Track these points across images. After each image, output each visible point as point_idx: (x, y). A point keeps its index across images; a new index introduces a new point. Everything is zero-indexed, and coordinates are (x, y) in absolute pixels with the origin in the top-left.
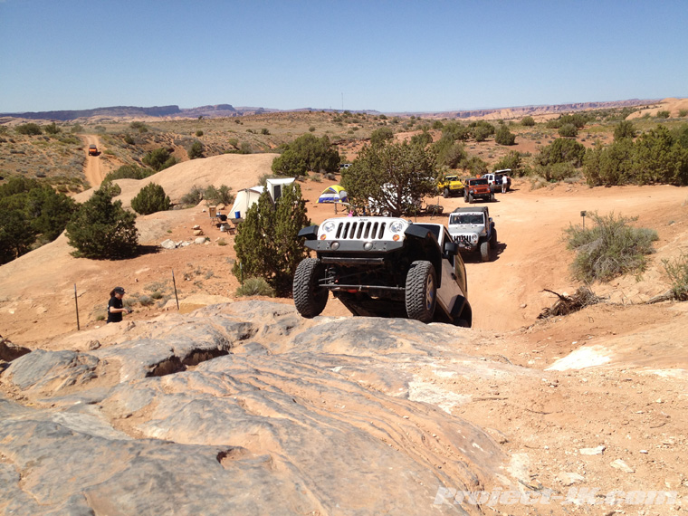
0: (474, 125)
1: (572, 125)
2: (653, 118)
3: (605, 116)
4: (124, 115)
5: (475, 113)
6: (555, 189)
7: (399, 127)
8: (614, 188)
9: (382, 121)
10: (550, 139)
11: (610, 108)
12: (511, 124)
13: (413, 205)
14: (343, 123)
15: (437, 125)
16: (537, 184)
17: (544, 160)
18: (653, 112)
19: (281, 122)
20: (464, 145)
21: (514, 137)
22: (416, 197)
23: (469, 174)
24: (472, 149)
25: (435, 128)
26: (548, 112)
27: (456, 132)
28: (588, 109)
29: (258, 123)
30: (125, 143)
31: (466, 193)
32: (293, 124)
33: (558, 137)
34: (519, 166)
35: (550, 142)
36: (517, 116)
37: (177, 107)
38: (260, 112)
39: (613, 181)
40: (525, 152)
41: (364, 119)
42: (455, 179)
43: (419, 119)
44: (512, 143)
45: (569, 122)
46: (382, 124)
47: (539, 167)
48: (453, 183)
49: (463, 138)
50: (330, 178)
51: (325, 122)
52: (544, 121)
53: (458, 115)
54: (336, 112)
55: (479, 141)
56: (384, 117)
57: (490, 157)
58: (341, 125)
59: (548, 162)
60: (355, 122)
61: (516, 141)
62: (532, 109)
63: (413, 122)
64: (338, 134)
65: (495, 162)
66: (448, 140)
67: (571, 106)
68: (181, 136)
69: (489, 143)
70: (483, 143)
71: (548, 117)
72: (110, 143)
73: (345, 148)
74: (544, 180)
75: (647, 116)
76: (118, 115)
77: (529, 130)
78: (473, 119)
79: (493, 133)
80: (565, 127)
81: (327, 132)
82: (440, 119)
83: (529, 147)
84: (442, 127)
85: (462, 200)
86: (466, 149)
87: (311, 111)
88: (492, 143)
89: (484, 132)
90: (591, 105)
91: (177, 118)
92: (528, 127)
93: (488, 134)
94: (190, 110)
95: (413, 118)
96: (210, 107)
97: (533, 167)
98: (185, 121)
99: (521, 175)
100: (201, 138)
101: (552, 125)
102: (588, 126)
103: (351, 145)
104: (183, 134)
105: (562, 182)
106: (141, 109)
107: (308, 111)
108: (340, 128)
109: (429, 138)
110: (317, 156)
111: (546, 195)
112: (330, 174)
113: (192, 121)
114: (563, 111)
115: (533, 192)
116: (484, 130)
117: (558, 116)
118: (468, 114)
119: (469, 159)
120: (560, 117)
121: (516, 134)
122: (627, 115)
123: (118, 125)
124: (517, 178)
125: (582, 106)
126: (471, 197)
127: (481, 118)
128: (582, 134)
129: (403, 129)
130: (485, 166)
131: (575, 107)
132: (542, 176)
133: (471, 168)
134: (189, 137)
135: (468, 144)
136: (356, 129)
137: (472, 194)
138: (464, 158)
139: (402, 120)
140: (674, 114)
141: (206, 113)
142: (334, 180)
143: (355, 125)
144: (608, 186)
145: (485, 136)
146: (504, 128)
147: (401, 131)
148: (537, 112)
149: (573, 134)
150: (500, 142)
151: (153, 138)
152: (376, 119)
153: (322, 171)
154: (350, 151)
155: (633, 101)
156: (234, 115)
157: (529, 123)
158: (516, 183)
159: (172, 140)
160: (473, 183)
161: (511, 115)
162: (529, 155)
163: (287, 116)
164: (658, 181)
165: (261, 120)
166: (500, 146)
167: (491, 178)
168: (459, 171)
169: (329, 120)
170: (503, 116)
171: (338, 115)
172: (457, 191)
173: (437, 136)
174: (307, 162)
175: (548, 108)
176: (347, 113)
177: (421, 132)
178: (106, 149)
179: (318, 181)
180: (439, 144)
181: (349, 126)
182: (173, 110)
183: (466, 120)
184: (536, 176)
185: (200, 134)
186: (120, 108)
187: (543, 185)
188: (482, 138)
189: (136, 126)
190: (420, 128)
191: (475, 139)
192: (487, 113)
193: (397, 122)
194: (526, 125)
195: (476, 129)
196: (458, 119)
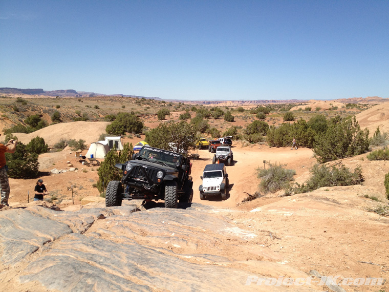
0: (213, 110)
1: (263, 113)
2: (303, 111)
3: (280, 108)
4: (9, 93)
5: (213, 102)
6: (254, 147)
7: (172, 108)
8: (281, 148)
9: (163, 104)
10: (251, 119)
11: (283, 103)
12: (232, 109)
13: (184, 153)
14: (141, 104)
15: (194, 109)
16: (245, 144)
17: (248, 132)
18: (303, 107)
19: (106, 102)
20: (208, 121)
21: (233, 118)
22: (186, 150)
23: (211, 137)
24: (212, 123)
25: (192, 110)
26: (251, 104)
27: (204, 113)
28: (271, 103)
29: (92, 102)
30: (13, 111)
31: (209, 147)
32: (113, 103)
33: (256, 119)
34: (236, 134)
35: (252, 121)
36: (235, 105)
37: (42, 90)
38: (92, 96)
39: (280, 145)
40: (239, 126)
41: (153, 102)
42: (204, 140)
43: (183, 104)
44: (233, 121)
45: (261, 111)
46: (163, 106)
47: (246, 135)
48: (204, 142)
49: (208, 117)
50: (138, 137)
51: (131, 103)
52: (249, 109)
53: (204, 103)
54: (137, 98)
55: (216, 119)
56: (164, 102)
57: (222, 128)
58: (140, 105)
59: (250, 133)
60: (148, 104)
61: (234, 120)
62: (243, 102)
63: (180, 106)
64: (139, 110)
65: (224, 131)
66: (199, 118)
67: (263, 101)
68: (47, 108)
69: (221, 120)
70: (218, 120)
71: (251, 107)
72: (5, 110)
73: (143, 119)
74: (248, 142)
75: (300, 109)
76: (5, 93)
77: (241, 114)
78: (212, 105)
79: (223, 115)
80: (260, 113)
81: (132, 109)
82: (195, 104)
83: (243, 124)
84: (196, 110)
85: (207, 151)
86: (209, 123)
87: (123, 97)
88: (222, 120)
89: (218, 113)
90: (273, 101)
91: (42, 96)
93: (220, 115)
94: (50, 92)
95: (180, 103)
96: (62, 91)
97: (243, 135)
98: (48, 99)
99: (237, 139)
100: (59, 109)
101: (253, 112)
102: (271, 113)
103: (146, 117)
104: (48, 106)
105: (257, 144)
106: (20, 90)
107: (121, 96)
108: (139, 107)
109: (189, 116)
110: (131, 124)
111: (249, 150)
112: (138, 134)
113: (52, 99)
114: (259, 104)
115: (243, 148)
117: (256, 106)
118: (209, 103)
119: (211, 128)
121: (235, 116)
122: (291, 108)
123: (7, 99)
124: (235, 141)
125: (268, 102)
126: (212, 150)
127: (216, 105)
128: (268, 118)
129: (174, 109)
130: (219, 133)
131: (265, 102)
132: (247, 140)
133: (212, 134)
134: (51, 108)
135: (210, 120)
136: (148, 108)
137: (213, 148)
138: (208, 128)
139: (174, 104)
140: (313, 109)
141: (59, 94)
142: (140, 137)
143: (148, 106)
144: (278, 147)
145: (219, 116)
146: (229, 112)
147: (174, 111)
148: (246, 104)
149: (263, 118)
150: (226, 120)
151: (30, 108)
153: (133, 132)
154: (146, 121)
155: (294, 101)
156: (77, 96)
158: (235, 143)
159: (42, 110)
160: (213, 142)
161: (232, 104)
162: (241, 128)
163: (109, 99)
164: (301, 145)
165: (94, 100)
166: (227, 122)
167: (222, 141)
168: (205, 135)
169: (133, 102)
170: (228, 105)
172: (206, 146)
173: (194, 115)
174: (125, 127)
175: (251, 102)
176: (144, 99)
177: (184, 112)
178: (3, 114)
179: (131, 138)
180: (195, 119)
181: (144, 106)
182: (40, 91)
183: (209, 105)
184: (244, 140)
185: (58, 107)
186: (7, 88)
187: (248, 145)
188: (217, 118)
189: (20, 100)
190: (184, 109)
191: (214, 118)
192: (220, 103)
193: (171, 105)
194: (240, 111)
195: (214, 112)
196: (204, 105)
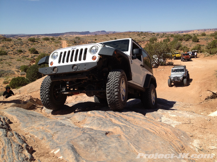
0: (185, 36)
4: (73, 34)
5: (185, 32)
6: (213, 57)
9: (153, 35)
10: (211, 40)
12: (198, 35)
13: (163, 62)
15: (172, 36)
16: (206, 55)
17: (209, 47)
19: (121, 36)
20: (181, 42)
21: (198, 40)
22: (164, 59)
23: (183, 52)
24: (184, 43)
25: (171, 37)
26: (210, 31)
27: (179, 38)
29: (113, 36)
30: (74, 43)
31: (181, 58)
32: (124, 36)
33: (214, 39)
34: (200, 49)
35: (211, 41)
36: (200, 32)
37: (89, 32)
38: (114, 33)
40: (202, 44)
41: (147, 34)
42: (178, 54)
43: (166, 34)
44: (198, 42)
46: (153, 36)
47: (207, 49)
48: (177, 55)
49: (181, 40)
51: (135, 36)
52: (209, 34)
53: (179, 32)
54: (138, 32)
55: (186, 41)
56: (154, 33)
57: (190, 46)
58: (140, 36)
59: (210, 48)
60: (144, 35)
61: (199, 41)
62: (205, 30)
63: (164, 35)
64: (139, 39)
65: (192, 48)
66: (176, 41)
69: (190, 42)
70: (188, 41)
71: (211, 33)
72: (69, 43)
73: (141, 43)
74: (209, 54)
76: (72, 34)
77: (204, 37)
78: (184, 33)
79: (191, 38)
80: (216, 36)
81: (135, 39)
82: (173, 34)
83: (204, 43)
84: (174, 36)
85: (180, 60)
86: (182, 44)
87: (130, 32)
88: (191, 41)
89: (188, 38)
91: (89, 35)
92: (204, 36)
94: (93, 33)
95: (164, 33)
96: (99, 32)
97: (205, 50)
98: (91, 36)
99: (201, 52)
100: (96, 41)
101: (212, 35)
103: (143, 43)
104: (91, 40)
105: (215, 55)
106: (78, 32)
107: (129, 32)
108: (139, 37)
109: (169, 40)
111: (210, 59)
113: (93, 36)
114: (216, 31)
115: (205, 58)
116: (188, 37)
118: (182, 32)
119: (183, 47)
120: (215, 33)
121: (199, 38)
123: (72, 38)
124: (199, 53)
126: (183, 60)
127: (187, 33)
129: (160, 37)
130: (188, 49)
132: (208, 53)
133: (183, 50)
135: (183, 42)
136: (145, 37)
137: (184, 59)
138: (181, 46)
139: (160, 34)
141: (98, 33)
143: (144, 36)
145: (188, 39)
146: (195, 36)
147: (159, 38)
148: (207, 31)
150: (193, 41)
151: (82, 41)
152: (151, 34)
154: (143, 45)
156: (106, 34)
157: (204, 35)
158: (199, 55)
159: (87, 42)
160: (184, 55)
161: (198, 32)
162: (204, 46)
163: (122, 34)
165: (114, 35)
166: (194, 42)
167: (190, 53)
168: (179, 51)
169: (136, 35)
170: (195, 32)
171: (139, 33)
172: (179, 57)
173: (172, 39)
175: (211, 30)
176: (142, 33)
177: (166, 38)
178: (68, 45)
180: (172, 42)
181: (142, 36)
182: (88, 33)
183: (182, 34)
184: (206, 53)
186: (72, 32)
187: (208, 56)
188: (187, 40)
189: (77, 38)
190: (166, 37)
191: (185, 40)
192: (189, 32)
193: (158, 35)
194: (203, 35)
195: (185, 37)
196: (179, 34)
